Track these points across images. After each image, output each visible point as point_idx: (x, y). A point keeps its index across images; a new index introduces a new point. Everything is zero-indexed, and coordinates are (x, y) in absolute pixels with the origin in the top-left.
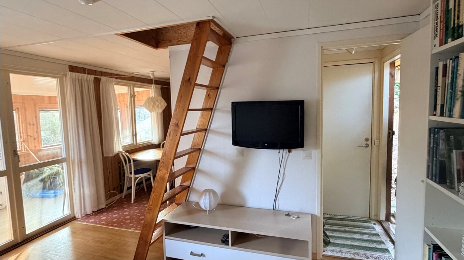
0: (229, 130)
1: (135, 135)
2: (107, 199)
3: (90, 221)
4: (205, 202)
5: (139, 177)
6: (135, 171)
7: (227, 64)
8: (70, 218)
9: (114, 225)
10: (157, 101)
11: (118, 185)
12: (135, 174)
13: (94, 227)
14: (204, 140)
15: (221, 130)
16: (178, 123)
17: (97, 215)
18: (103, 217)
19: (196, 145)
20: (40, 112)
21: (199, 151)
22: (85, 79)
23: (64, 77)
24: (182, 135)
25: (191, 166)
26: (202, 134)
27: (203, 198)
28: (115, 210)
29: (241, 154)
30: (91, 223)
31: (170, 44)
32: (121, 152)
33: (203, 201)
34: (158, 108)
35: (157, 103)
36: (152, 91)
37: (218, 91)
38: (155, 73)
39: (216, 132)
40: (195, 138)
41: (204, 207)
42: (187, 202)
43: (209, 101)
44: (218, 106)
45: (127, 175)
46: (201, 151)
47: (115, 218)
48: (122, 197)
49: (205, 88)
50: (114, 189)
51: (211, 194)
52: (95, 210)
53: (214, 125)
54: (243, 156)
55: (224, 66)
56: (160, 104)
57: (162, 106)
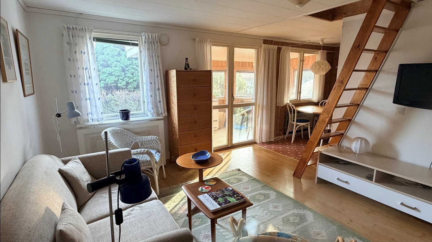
0: (392, 90)
1: (299, 92)
2: (275, 136)
3: (265, 146)
4: (355, 146)
5: (299, 125)
6: (297, 120)
7: (401, 29)
8: (252, 142)
9: (280, 152)
10: (323, 64)
11: (283, 129)
12: (297, 122)
13: (267, 150)
14: (364, 98)
15: (384, 90)
16: (343, 81)
17: (268, 144)
18: (273, 147)
19: (355, 101)
20: (237, 73)
21: (358, 106)
22: (272, 48)
23: (260, 48)
24: (344, 90)
25: (348, 118)
26: (363, 93)
27: (355, 143)
28: (280, 144)
29: (402, 112)
30: (265, 147)
31: (345, 15)
32: (289, 104)
33: (354, 145)
34: (323, 71)
35: (323, 67)
36: (318, 56)
37: (386, 54)
38: (324, 40)
39: (378, 92)
40: (356, 94)
41: (355, 150)
42: (339, 146)
43: (375, 64)
44: (383, 69)
45: (290, 122)
46: (360, 106)
47: (280, 149)
48: (284, 138)
49: (373, 52)
50: (280, 131)
51: (363, 142)
52: (268, 141)
53: (377, 85)
54: (403, 115)
55: (397, 31)
56: (325, 67)
57: (326, 69)
